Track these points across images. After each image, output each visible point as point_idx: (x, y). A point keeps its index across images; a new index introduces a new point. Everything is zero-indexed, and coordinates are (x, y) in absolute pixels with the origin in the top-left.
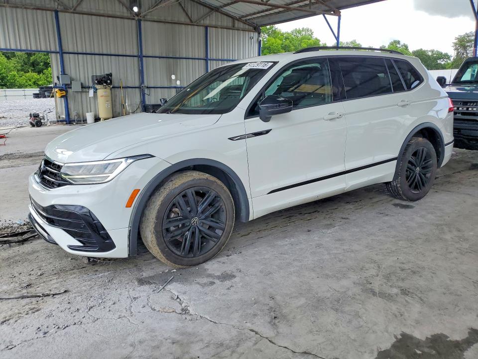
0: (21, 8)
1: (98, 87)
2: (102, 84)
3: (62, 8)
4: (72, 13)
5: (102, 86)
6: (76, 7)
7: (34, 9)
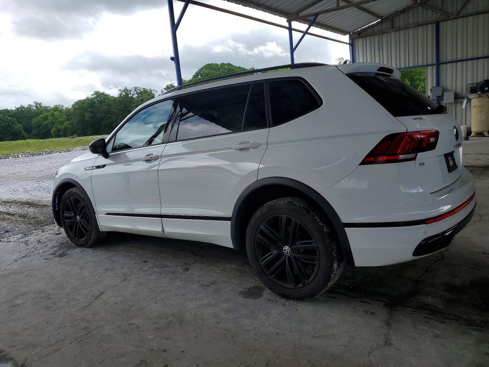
0: (403, 29)
1: (471, 96)
2: (476, 93)
3: (445, 17)
4: (454, 19)
5: (477, 95)
6: (460, 10)
7: (415, 27)
